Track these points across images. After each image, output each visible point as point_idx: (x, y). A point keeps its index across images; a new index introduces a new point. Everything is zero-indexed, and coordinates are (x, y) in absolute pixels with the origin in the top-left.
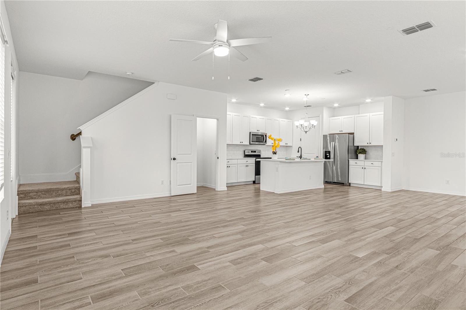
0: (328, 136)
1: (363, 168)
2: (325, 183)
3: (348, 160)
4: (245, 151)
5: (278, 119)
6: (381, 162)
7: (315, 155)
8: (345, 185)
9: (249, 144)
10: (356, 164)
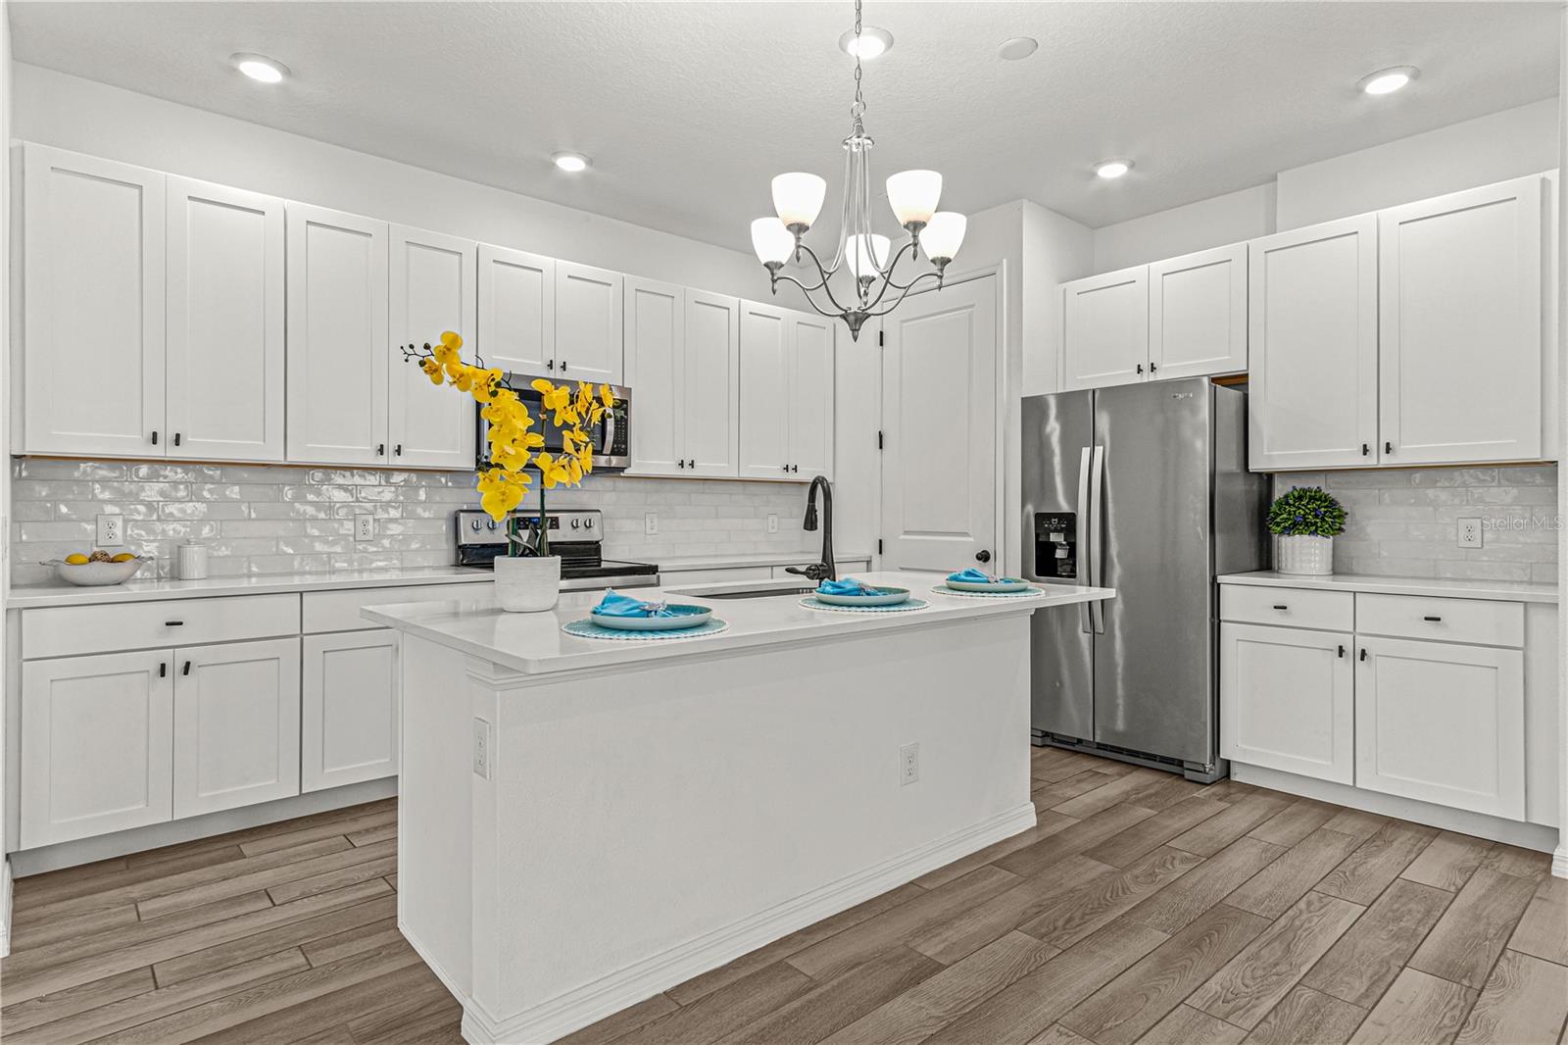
0: (1052, 403)
1: (1341, 651)
2: (1043, 746)
3: (1214, 578)
4: (456, 520)
5: (731, 301)
6: (1520, 608)
7: (971, 539)
8: (1188, 775)
9: (471, 465)
10: (1277, 617)
